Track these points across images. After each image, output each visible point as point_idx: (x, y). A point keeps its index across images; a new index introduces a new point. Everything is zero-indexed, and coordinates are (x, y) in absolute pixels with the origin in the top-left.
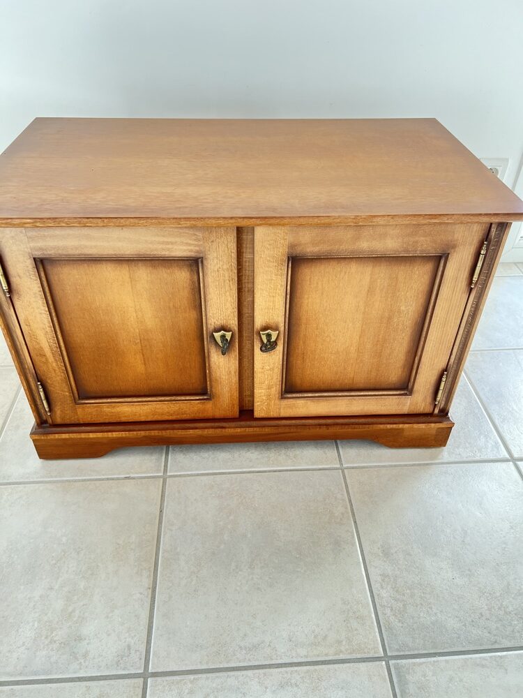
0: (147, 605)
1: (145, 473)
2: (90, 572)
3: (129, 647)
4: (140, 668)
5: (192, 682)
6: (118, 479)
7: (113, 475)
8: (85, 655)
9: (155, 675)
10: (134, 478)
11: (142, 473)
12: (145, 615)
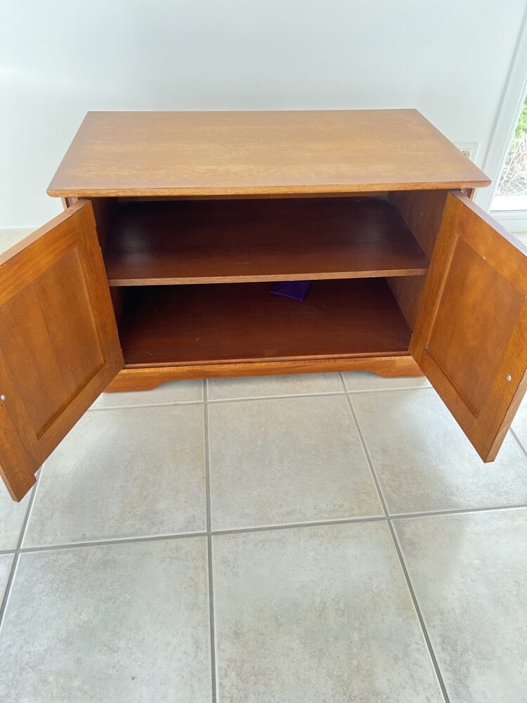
0: (204, 489)
1: (189, 400)
2: (155, 469)
3: (194, 516)
4: (204, 529)
5: (244, 537)
6: (168, 406)
7: (164, 402)
8: (162, 523)
9: (216, 533)
10: (180, 405)
11: (187, 401)
12: (203, 495)
